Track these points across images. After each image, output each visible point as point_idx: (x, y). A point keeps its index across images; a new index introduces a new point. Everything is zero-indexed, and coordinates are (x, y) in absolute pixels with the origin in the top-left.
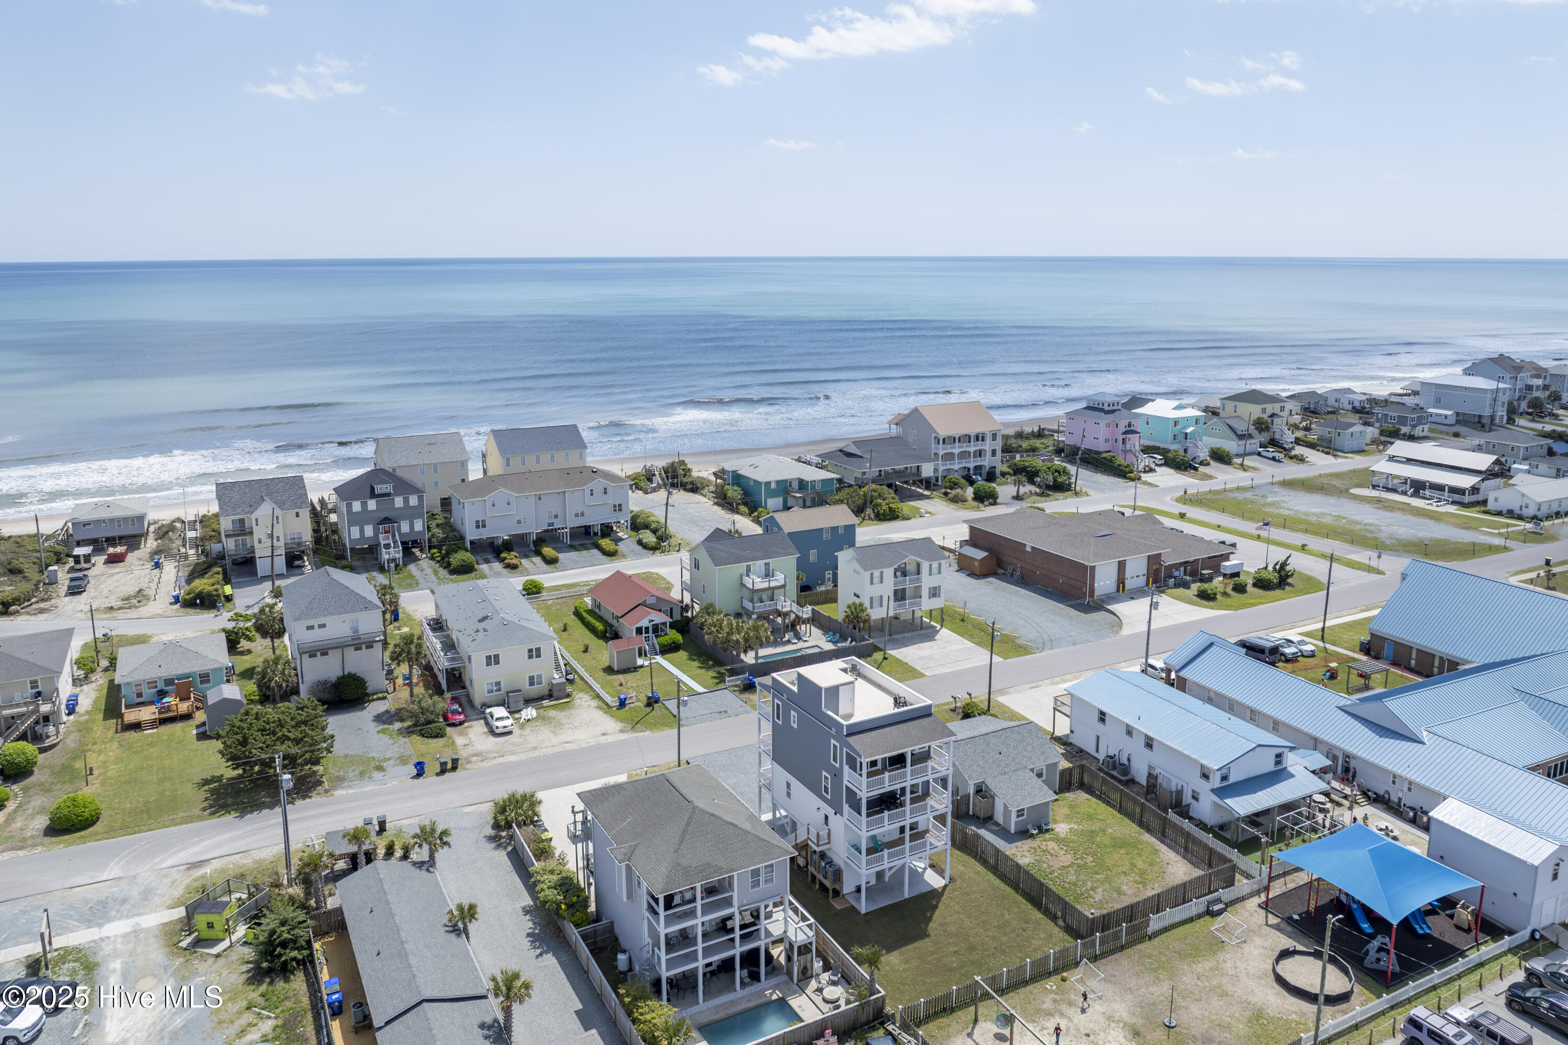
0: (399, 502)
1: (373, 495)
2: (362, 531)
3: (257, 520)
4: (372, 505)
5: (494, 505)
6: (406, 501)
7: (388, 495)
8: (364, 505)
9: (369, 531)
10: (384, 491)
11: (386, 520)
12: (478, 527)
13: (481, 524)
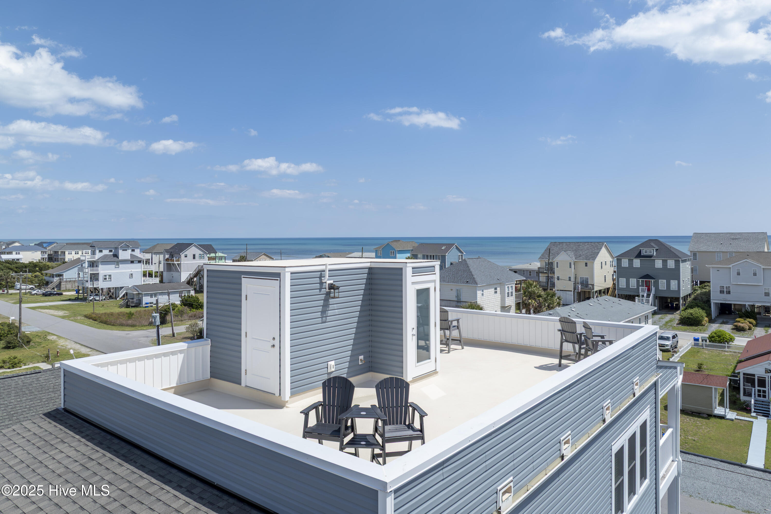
0: (659, 264)
1: (639, 255)
2: (628, 283)
3: (557, 263)
4: (637, 263)
5: (738, 274)
6: (665, 262)
7: (651, 256)
8: (631, 261)
9: (633, 282)
10: (648, 253)
11: (647, 276)
12: (722, 292)
13: (725, 291)
